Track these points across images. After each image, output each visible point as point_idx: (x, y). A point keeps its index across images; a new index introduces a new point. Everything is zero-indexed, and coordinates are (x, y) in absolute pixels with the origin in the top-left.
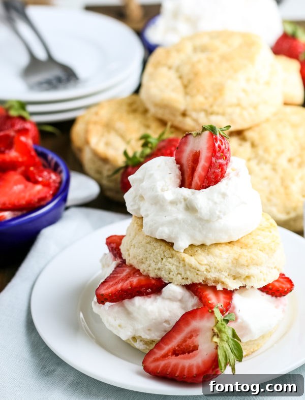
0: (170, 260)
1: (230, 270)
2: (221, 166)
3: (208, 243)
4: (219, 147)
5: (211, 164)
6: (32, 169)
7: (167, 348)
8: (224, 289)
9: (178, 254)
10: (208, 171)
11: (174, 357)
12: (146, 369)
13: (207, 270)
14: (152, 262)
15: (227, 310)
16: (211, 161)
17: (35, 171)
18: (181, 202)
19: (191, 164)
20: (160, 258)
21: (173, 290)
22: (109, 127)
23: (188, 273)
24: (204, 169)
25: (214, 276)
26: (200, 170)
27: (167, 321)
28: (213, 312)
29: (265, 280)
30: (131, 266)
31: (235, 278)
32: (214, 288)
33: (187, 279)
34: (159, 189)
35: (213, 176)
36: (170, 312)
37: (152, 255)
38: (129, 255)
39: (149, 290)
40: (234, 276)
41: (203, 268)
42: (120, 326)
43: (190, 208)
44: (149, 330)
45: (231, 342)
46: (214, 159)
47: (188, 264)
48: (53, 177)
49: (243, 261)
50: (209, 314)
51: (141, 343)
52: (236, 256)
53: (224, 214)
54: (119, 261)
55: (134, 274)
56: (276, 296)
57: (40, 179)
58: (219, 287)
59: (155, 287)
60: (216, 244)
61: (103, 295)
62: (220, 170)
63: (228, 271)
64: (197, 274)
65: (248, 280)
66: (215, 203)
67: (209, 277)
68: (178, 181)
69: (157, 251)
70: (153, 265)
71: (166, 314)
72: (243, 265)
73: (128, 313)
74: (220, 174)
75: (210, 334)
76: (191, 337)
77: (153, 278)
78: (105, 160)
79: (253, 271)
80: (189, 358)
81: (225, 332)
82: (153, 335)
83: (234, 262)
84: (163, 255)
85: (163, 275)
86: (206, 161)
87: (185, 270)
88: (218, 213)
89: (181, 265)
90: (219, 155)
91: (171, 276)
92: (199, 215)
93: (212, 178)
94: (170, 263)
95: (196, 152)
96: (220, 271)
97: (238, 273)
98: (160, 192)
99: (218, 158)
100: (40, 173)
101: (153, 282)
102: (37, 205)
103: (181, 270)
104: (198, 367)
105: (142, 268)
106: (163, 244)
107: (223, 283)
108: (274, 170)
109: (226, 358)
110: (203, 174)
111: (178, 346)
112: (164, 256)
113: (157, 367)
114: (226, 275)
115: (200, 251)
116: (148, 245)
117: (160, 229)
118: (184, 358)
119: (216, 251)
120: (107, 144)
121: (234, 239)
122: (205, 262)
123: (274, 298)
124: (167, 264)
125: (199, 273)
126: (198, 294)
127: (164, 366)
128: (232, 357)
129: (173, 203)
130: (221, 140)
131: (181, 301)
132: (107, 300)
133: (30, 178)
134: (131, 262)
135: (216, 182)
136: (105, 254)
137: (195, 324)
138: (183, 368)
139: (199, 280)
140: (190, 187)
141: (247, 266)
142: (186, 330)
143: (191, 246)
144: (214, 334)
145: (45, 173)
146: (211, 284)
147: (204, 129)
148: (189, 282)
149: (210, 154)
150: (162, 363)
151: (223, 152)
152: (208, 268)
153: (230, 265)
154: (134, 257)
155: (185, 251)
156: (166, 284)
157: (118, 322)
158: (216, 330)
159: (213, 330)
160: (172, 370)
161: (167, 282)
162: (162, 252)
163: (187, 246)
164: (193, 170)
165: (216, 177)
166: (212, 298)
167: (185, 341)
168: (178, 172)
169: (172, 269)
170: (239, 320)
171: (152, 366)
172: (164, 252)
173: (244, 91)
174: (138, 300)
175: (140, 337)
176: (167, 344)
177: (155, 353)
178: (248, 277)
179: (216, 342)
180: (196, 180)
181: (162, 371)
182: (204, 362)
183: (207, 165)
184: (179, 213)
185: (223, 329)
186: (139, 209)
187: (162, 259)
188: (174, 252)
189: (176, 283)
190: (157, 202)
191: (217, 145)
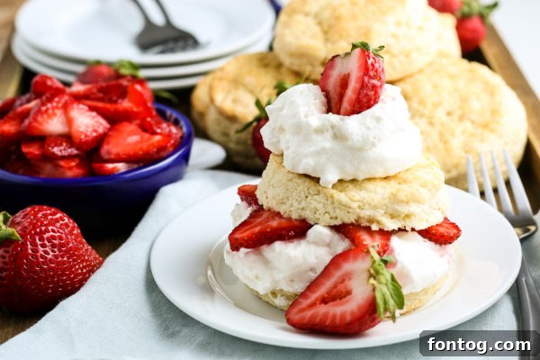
0: (315, 197)
1: (387, 207)
2: (374, 87)
3: (361, 178)
4: (372, 65)
5: (363, 85)
6: (149, 119)
7: (314, 297)
8: (380, 230)
9: (325, 190)
10: (360, 93)
11: (323, 305)
12: (289, 322)
13: (359, 207)
14: (294, 201)
15: (385, 252)
16: (363, 82)
17: (153, 122)
18: (328, 130)
19: (338, 89)
20: (304, 197)
21: (319, 231)
22: (236, 82)
23: (337, 211)
24: (354, 92)
25: (368, 214)
26: (350, 93)
27: (312, 269)
28: (368, 252)
29: (427, 221)
30: (269, 210)
31: (392, 217)
32: (368, 229)
33: (336, 218)
34: (302, 115)
35: (365, 100)
36: (317, 258)
37: (294, 194)
38: (267, 198)
39: (292, 233)
40: (391, 215)
41: (355, 205)
42: (257, 278)
43: (339, 136)
44: (292, 281)
45: (391, 286)
46: (366, 79)
47: (338, 201)
48: (174, 130)
49: (402, 196)
50: (364, 254)
51: (282, 299)
52: (394, 191)
53: (380, 140)
54: (254, 207)
55: (273, 217)
56: (441, 244)
57: (159, 131)
58: (375, 227)
59: (298, 230)
60: (369, 179)
61: (237, 239)
62: (373, 93)
63: (384, 208)
64: (348, 212)
65: (407, 220)
66: (369, 129)
67: (362, 215)
68: (324, 109)
69: (300, 188)
70: (296, 204)
71: (312, 260)
72: (402, 202)
73: (266, 262)
74: (373, 97)
75: (365, 275)
76: (343, 281)
77: (296, 220)
78: (232, 119)
79: (413, 208)
80: (341, 304)
81: (383, 274)
82: (296, 287)
83: (392, 197)
84: (307, 192)
85: (308, 215)
86: (356, 82)
87: (334, 208)
88: (371, 139)
89: (329, 202)
90: (372, 73)
91: (317, 216)
92: (350, 143)
93: (364, 101)
94: (316, 200)
95: (345, 76)
96: (375, 208)
97: (396, 211)
98: (303, 119)
99: (370, 77)
100: (159, 124)
101: (296, 223)
102: (156, 156)
103: (330, 208)
104: (352, 313)
105: (282, 209)
106: (308, 180)
107: (378, 222)
108: (431, 124)
109: (385, 302)
110: (354, 97)
111: (327, 293)
112: (309, 193)
113: (303, 319)
114: (383, 212)
115: (351, 186)
116: (290, 183)
117: (304, 161)
118: (335, 305)
119: (370, 186)
120: (235, 101)
121: (391, 173)
122: (357, 197)
123: (438, 246)
124: (313, 202)
125: (350, 210)
126: (349, 235)
127: (312, 316)
128: (391, 303)
129: (319, 131)
130: (374, 58)
131: (328, 245)
132: (242, 245)
133: (147, 129)
134: (270, 205)
135: (369, 107)
136: (238, 205)
137: (348, 266)
138: (334, 316)
139: (350, 219)
140: (338, 113)
141: (407, 203)
142: (337, 275)
143: (340, 181)
144: (371, 276)
145: (164, 125)
146: (364, 224)
147: (354, 46)
148: (338, 222)
149: (361, 74)
150: (309, 314)
151: (376, 71)
152: (361, 204)
153: (387, 201)
154: (274, 198)
155: (334, 186)
156: (311, 226)
157: (254, 272)
158: (372, 271)
159: (369, 271)
160: (321, 319)
161: (312, 223)
162: (306, 189)
163: (336, 181)
164: (341, 96)
165: (369, 101)
166: (366, 239)
167: (335, 286)
168: (323, 99)
169: (318, 207)
170: (399, 266)
171: (296, 317)
172: (308, 189)
173: (395, 36)
174: (278, 245)
175: (282, 290)
176: (313, 292)
177: (300, 303)
178: (408, 216)
179: (373, 285)
180: (346, 105)
181: (309, 321)
182: (359, 308)
183: (358, 86)
184: (326, 142)
185: (381, 271)
186: (278, 142)
187: (307, 197)
188: (321, 188)
189: (323, 224)
190: (300, 129)
191: (370, 62)
